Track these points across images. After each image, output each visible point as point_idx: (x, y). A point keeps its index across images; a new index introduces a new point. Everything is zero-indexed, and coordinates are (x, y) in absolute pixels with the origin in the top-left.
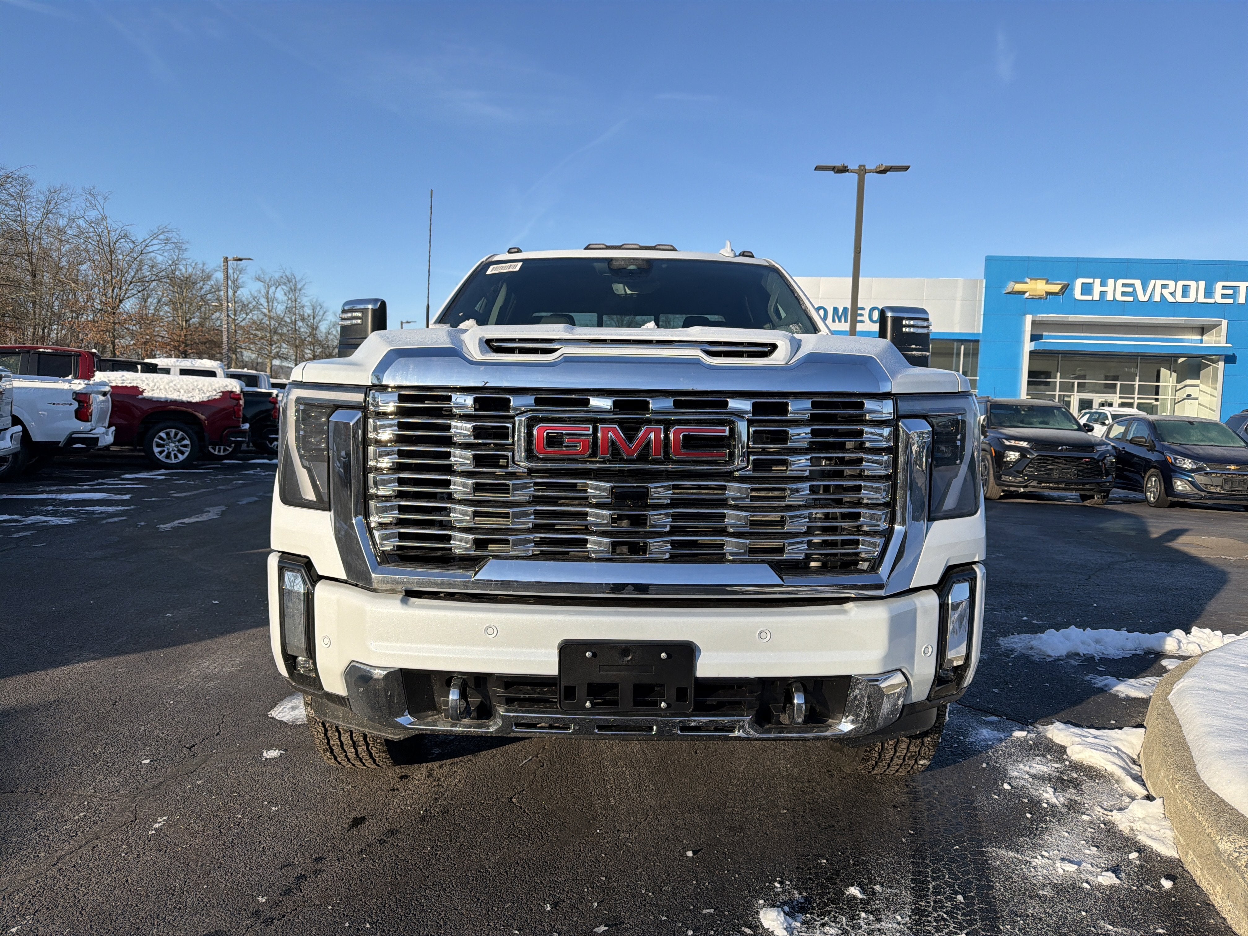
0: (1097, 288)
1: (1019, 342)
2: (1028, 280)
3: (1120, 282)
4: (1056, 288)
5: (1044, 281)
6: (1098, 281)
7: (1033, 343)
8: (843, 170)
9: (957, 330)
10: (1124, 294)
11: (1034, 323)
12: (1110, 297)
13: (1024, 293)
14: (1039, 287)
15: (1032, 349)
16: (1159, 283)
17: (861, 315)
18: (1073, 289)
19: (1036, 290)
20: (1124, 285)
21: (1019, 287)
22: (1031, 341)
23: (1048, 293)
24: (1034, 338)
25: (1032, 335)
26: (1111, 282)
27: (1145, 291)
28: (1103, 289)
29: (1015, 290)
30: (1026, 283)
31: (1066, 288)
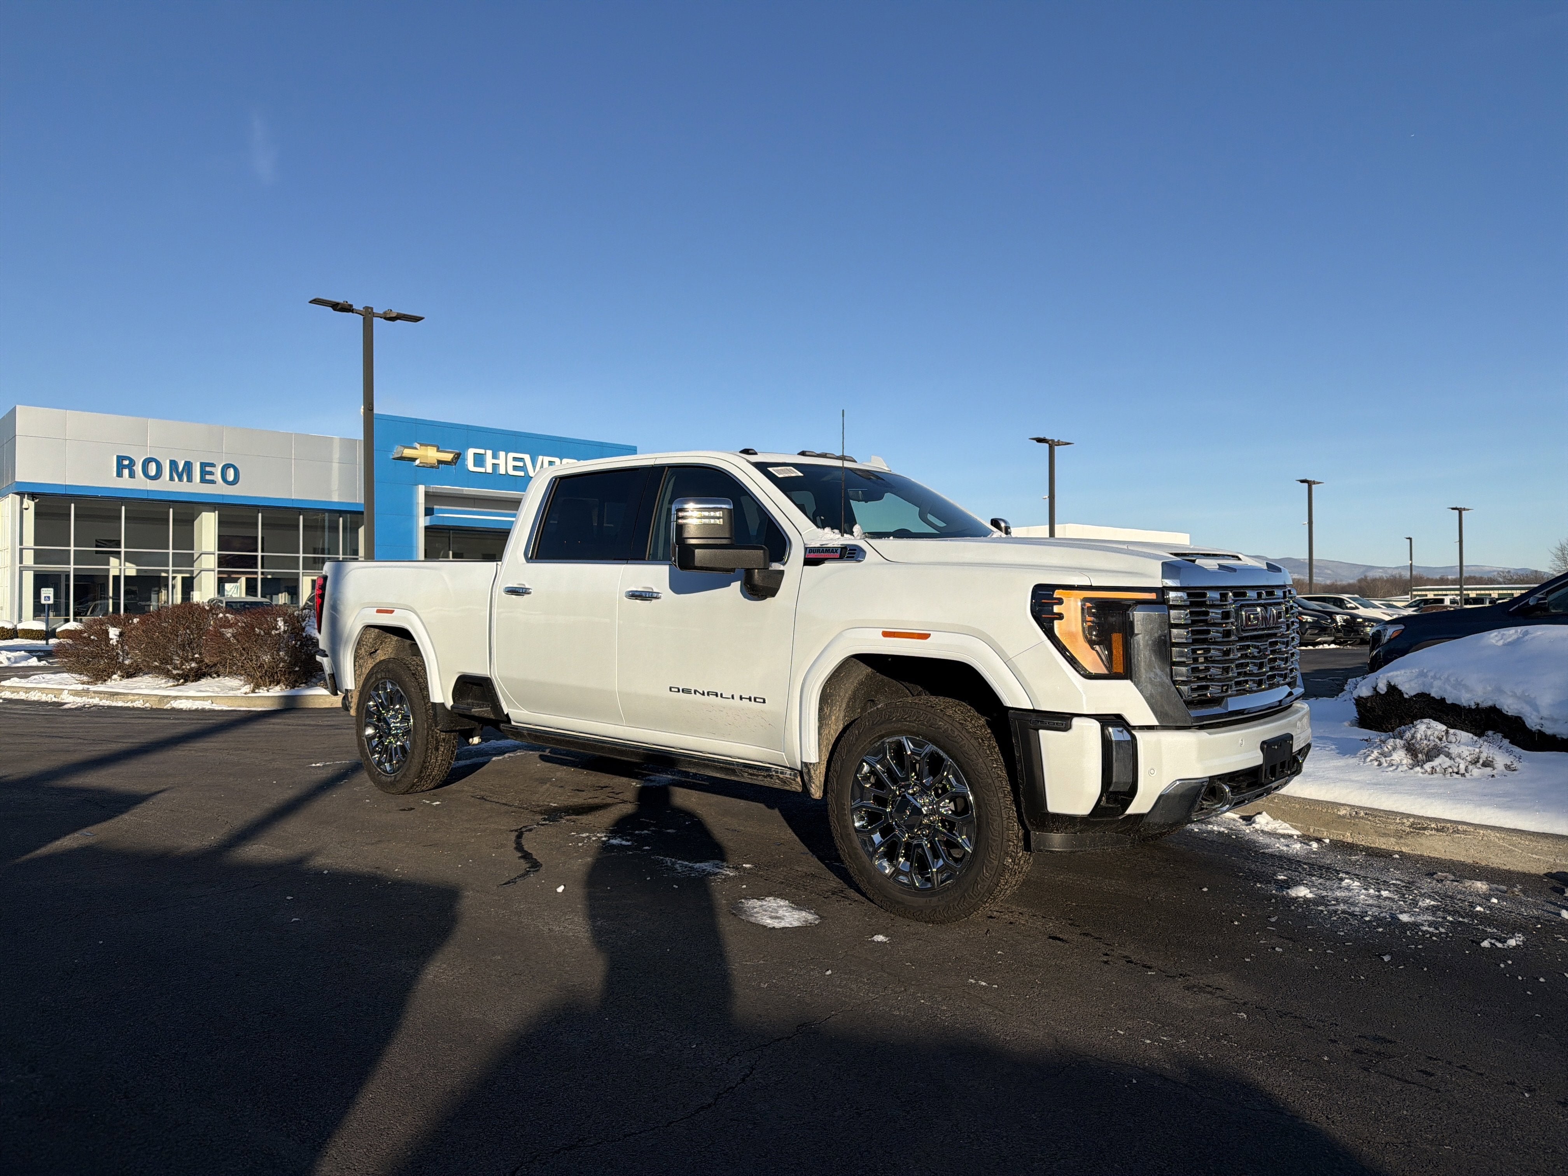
0: (489, 461)
1: (410, 515)
2: (418, 446)
3: (511, 455)
4: (448, 457)
5: (435, 448)
6: (489, 453)
7: (428, 517)
8: (346, 308)
9: (335, 499)
10: (515, 468)
11: (427, 494)
12: (502, 471)
13: (414, 460)
14: (431, 454)
15: (428, 524)
16: (547, 459)
17: (211, 473)
18: (465, 460)
19: (427, 457)
20: (515, 459)
21: (408, 453)
22: (426, 515)
23: (440, 462)
24: (429, 512)
25: (426, 509)
26: (502, 454)
27: (534, 466)
28: (496, 461)
29: (404, 455)
30: (416, 448)
31: (458, 457)
